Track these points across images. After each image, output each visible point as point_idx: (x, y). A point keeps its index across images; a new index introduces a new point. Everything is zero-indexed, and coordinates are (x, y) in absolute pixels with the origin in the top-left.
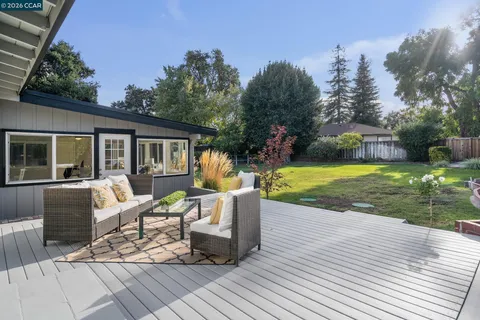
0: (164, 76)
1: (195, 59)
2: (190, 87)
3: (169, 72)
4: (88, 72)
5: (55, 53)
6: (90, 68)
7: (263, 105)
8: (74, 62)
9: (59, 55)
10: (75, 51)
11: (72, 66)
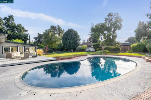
0: (45, 32)
1: (53, 27)
2: (50, 34)
3: (46, 30)
4: (26, 31)
5: (18, 27)
6: (27, 30)
7: (66, 39)
8: (22, 29)
9: (19, 28)
10: (23, 26)
11: (22, 30)
